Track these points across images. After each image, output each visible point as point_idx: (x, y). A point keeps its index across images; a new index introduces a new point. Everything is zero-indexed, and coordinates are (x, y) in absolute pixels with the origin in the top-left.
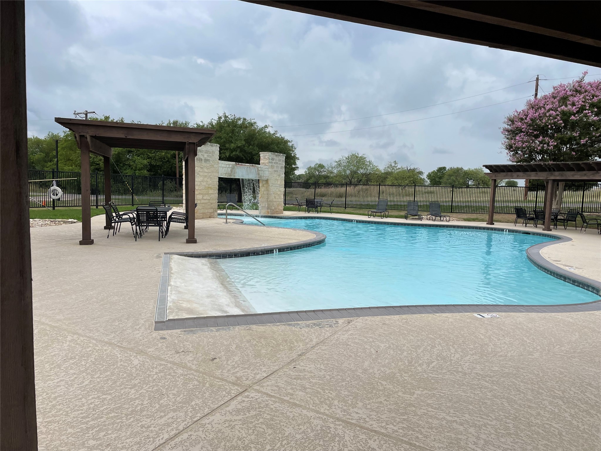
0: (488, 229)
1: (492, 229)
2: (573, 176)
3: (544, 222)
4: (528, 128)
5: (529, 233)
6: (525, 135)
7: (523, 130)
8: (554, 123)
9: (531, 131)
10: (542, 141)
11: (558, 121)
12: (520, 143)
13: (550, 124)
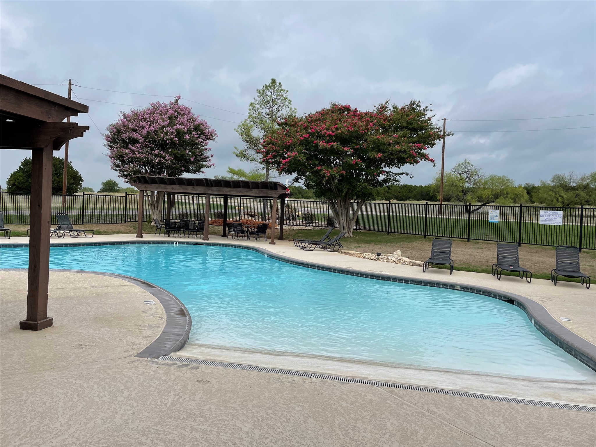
4: (143, 139)
5: (201, 244)
6: (140, 146)
7: (140, 141)
8: (171, 139)
9: (147, 143)
10: (159, 154)
11: (174, 138)
12: (137, 153)
13: (167, 139)
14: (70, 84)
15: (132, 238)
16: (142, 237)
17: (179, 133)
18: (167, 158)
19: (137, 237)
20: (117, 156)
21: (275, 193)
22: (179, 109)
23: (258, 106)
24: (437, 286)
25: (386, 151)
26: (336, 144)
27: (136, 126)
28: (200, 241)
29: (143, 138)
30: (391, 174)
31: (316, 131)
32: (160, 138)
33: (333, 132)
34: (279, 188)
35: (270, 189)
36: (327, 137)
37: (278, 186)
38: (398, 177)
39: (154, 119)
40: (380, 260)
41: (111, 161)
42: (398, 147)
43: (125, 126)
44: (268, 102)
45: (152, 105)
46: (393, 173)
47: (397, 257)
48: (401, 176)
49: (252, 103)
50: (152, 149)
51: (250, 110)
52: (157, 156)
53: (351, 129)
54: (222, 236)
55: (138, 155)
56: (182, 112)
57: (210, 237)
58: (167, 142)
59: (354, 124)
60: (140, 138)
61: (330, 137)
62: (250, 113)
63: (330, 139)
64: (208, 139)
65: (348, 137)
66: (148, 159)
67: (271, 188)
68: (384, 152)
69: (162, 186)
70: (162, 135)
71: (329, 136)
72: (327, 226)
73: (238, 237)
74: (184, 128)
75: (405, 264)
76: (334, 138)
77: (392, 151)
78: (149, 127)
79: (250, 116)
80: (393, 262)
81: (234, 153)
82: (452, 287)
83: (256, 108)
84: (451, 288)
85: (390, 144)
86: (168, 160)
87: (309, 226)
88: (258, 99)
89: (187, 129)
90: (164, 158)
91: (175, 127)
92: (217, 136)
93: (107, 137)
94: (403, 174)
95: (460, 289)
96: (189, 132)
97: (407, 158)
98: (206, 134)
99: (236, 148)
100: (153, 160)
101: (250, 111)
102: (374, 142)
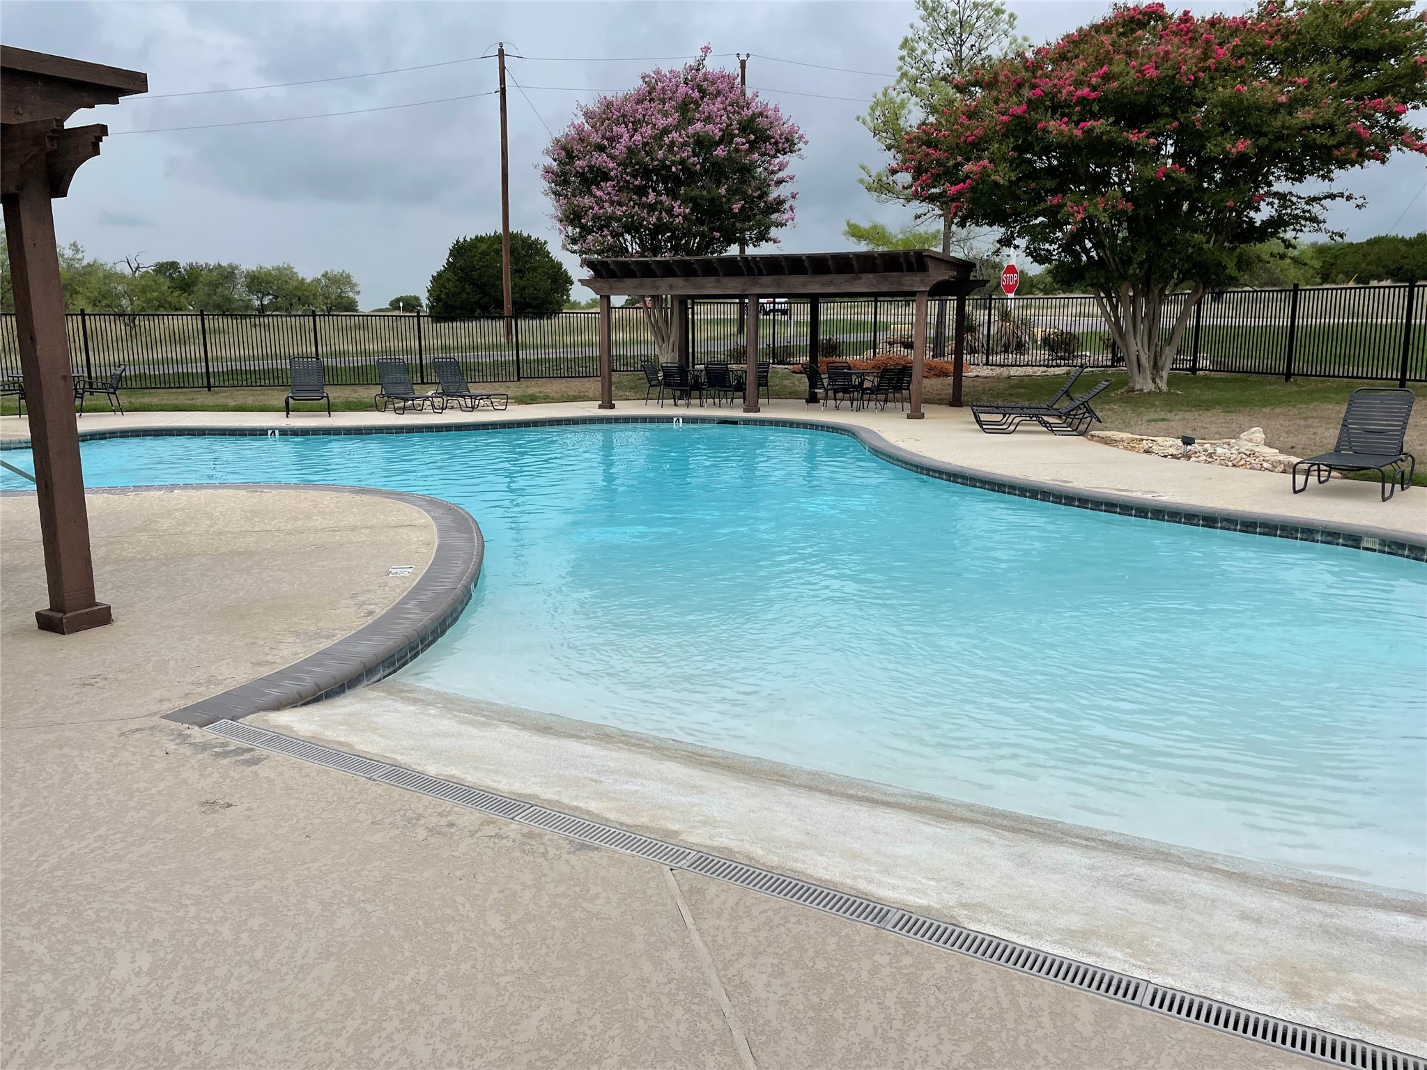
0: (601, 420)
1: (608, 420)
2: (804, 286)
3: (744, 394)
4: (620, 169)
5: (733, 422)
6: (614, 186)
7: (612, 174)
8: (682, 162)
9: (628, 178)
10: (656, 203)
11: (689, 158)
12: (606, 205)
13: (673, 163)
14: (501, 54)
15: (591, 409)
16: (613, 407)
17: (703, 144)
18: (677, 210)
19: (600, 407)
20: (568, 217)
21: (922, 281)
22: (706, 79)
23: (922, 46)
24: (1305, 536)
25: (1265, 129)
26: (1099, 125)
27: (603, 137)
28: (738, 413)
29: (619, 165)
30: (1294, 199)
31: (1047, 95)
32: (656, 163)
33: (1095, 89)
34: (931, 265)
35: (908, 271)
36: (1076, 105)
37: (928, 261)
38: (1316, 209)
39: (644, 116)
40: (1189, 458)
41: (560, 230)
42: (1303, 115)
43: (582, 140)
44: (950, 31)
45: (643, 78)
46: (1299, 197)
47: (1246, 446)
48: (1326, 202)
49: (906, 40)
50: (641, 192)
51: (902, 58)
52: (652, 208)
53: (1152, 73)
54: (808, 401)
55: (609, 211)
56: (712, 89)
57: (764, 405)
58: (674, 169)
59: (1163, 58)
60: (611, 165)
61: (1085, 106)
62: (901, 68)
63: (1086, 110)
64: (778, 151)
65: (1142, 99)
66: (632, 217)
67: (910, 269)
68: (1258, 133)
69: (648, 281)
70: (660, 154)
71: (1083, 101)
72: (1109, 363)
73: (838, 402)
74: (715, 131)
75: (1261, 468)
76: (1096, 108)
77: (1283, 127)
78: (631, 137)
79: (904, 75)
80: (1225, 462)
81: (862, 181)
82: (1352, 539)
83: (919, 52)
84: (1350, 543)
85: (1276, 109)
86: (677, 217)
87: (1060, 366)
88: (922, 25)
89: (721, 130)
90: (670, 211)
91: (691, 130)
92: (806, 143)
93: (548, 171)
94: (1332, 197)
95: (1377, 547)
96: (727, 138)
97: (1338, 146)
98: (773, 140)
99: (863, 168)
100: (644, 219)
101: (901, 63)
102: (1224, 104)
